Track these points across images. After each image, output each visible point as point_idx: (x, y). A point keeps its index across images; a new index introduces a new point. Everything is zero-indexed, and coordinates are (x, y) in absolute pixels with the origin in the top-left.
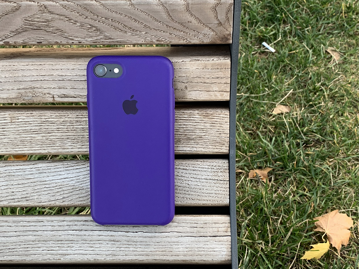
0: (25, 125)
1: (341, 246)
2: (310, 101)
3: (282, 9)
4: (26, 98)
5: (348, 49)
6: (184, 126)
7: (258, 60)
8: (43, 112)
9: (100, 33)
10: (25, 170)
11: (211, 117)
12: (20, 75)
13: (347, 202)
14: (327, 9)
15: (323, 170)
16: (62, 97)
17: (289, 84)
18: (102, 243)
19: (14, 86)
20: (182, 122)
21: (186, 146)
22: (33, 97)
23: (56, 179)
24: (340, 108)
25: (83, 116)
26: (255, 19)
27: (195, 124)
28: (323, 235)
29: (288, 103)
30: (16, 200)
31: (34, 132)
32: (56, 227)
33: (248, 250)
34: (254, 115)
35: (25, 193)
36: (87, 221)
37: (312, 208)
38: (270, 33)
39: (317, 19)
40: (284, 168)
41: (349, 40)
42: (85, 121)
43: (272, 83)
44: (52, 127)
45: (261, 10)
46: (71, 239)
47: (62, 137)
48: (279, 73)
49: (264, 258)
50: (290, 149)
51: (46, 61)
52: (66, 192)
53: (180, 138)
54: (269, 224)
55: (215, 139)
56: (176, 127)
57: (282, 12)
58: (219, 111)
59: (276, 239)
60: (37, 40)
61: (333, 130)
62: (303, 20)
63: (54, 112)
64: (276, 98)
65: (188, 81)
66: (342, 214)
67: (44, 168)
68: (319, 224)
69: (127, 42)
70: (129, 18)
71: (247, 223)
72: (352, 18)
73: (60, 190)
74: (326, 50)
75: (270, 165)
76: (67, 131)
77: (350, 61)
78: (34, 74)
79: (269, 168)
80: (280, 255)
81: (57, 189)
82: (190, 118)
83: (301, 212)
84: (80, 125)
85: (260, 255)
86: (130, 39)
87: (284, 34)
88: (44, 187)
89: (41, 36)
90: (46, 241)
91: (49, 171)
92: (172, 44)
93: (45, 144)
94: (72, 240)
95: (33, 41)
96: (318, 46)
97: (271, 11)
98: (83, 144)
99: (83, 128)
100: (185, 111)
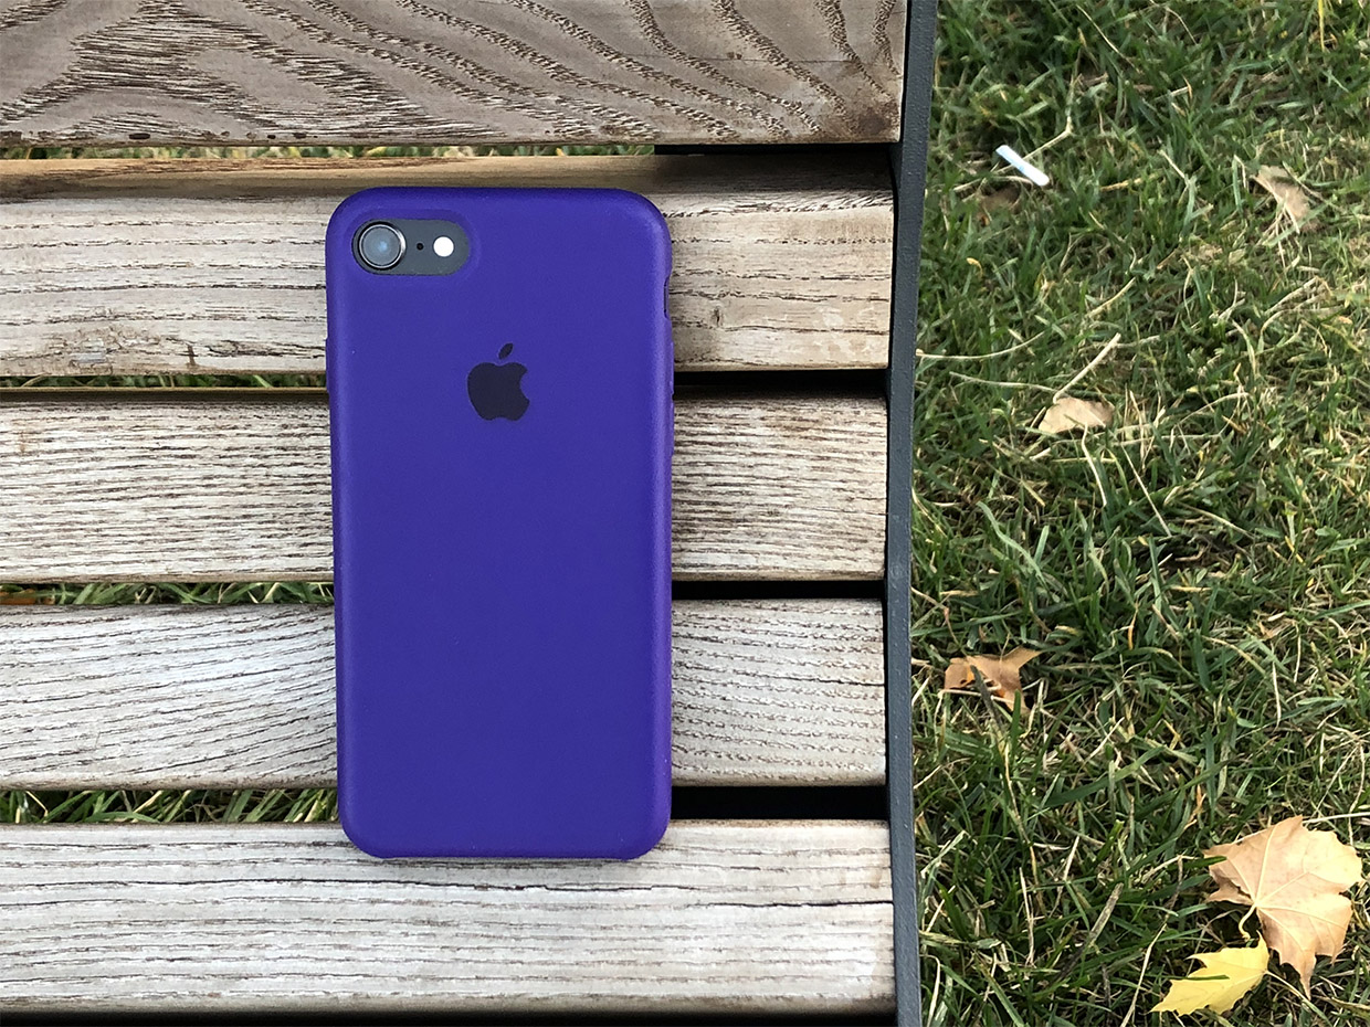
0: (77, 466)
1: (1315, 960)
2: (1190, 380)
3: (1075, 12)
4: (82, 356)
5: (1342, 174)
6: (709, 470)
7: (979, 217)
8: (149, 412)
9: (381, 98)
10: (75, 644)
11: (813, 433)
12: (61, 265)
13: (1336, 785)
14: (1256, 14)
15: (1242, 659)
16: (224, 354)
17: (1104, 316)
18: (383, 930)
19: (35, 310)
20: (700, 454)
21: (714, 546)
22: (109, 351)
23: (199, 678)
24: (1310, 409)
25: (311, 430)
26: (966, 54)
27: (752, 461)
28: (1241, 917)
29: (1102, 390)
30: (41, 762)
31: (111, 490)
32: (198, 869)
33: (943, 979)
34: (965, 437)
35: (76, 732)
36: (325, 844)
37: (1198, 811)
38: (1027, 109)
39: (1218, 53)
40: (1085, 648)
41: (1342, 139)
42: (316, 448)
43: (1039, 311)
44: (184, 472)
45: (990, 16)
46: (260, 917)
47: (224, 513)
48: (1065, 270)
49: (1006, 1007)
50: (1111, 572)
51: (163, 208)
52: (237, 730)
53: (693, 515)
54: (1028, 874)
55: (830, 521)
56: (679, 473)
57: (1077, 25)
58: (845, 409)
59: (1056, 933)
60: (130, 127)
61: (1282, 498)
62: (1159, 56)
63: (192, 413)
64: (1053, 370)
65: (725, 290)
66: (1316, 833)
67: (150, 636)
68: (1227, 874)
69: (485, 136)
70: (496, 40)
71: (941, 868)
72: (1358, 51)
73: (214, 722)
74: (1252, 177)
75: (1028, 637)
76: (242, 489)
77: (1344, 225)
78: (115, 262)
79: (1025, 651)
80: (1073, 996)
81: (204, 717)
82: (730, 439)
83: (1156, 827)
84: (296, 464)
85: (993, 997)
86: (497, 125)
87: (1086, 112)
88: (151, 709)
89: (145, 111)
90: (160, 924)
91: (172, 646)
92: (661, 141)
93: (155, 541)
94: (264, 921)
95: (115, 131)
96: (1218, 161)
97: (1033, 22)
98: (307, 540)
99: (306, 476)
100: (711, 411)
